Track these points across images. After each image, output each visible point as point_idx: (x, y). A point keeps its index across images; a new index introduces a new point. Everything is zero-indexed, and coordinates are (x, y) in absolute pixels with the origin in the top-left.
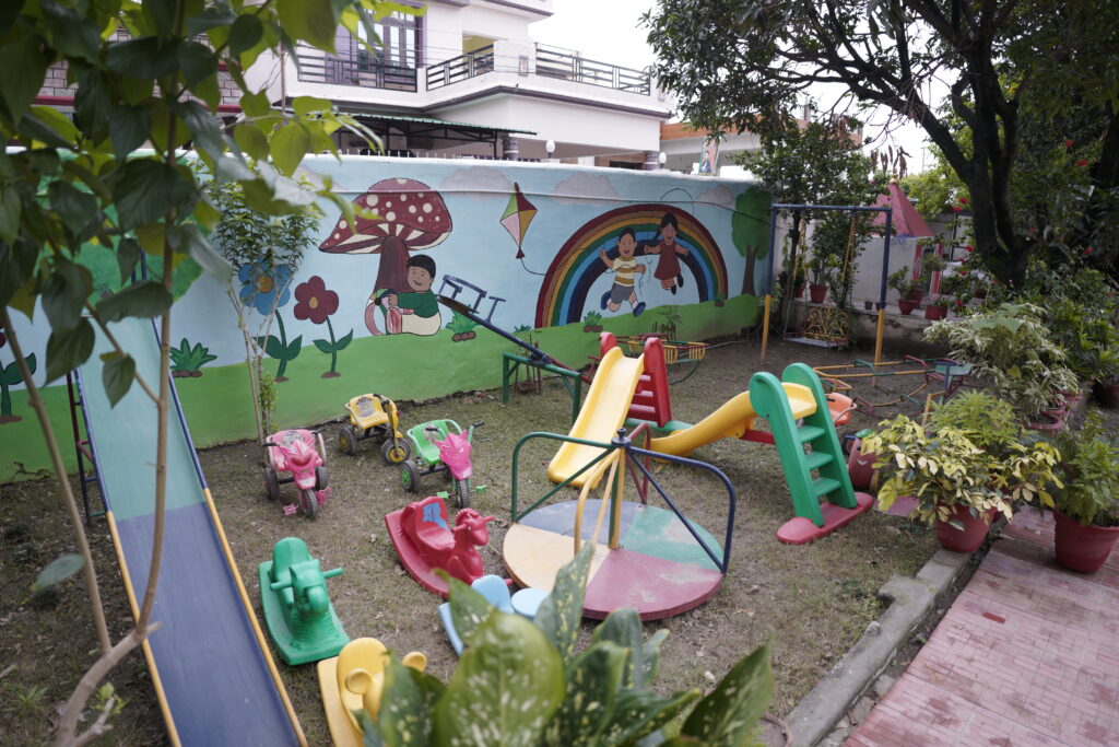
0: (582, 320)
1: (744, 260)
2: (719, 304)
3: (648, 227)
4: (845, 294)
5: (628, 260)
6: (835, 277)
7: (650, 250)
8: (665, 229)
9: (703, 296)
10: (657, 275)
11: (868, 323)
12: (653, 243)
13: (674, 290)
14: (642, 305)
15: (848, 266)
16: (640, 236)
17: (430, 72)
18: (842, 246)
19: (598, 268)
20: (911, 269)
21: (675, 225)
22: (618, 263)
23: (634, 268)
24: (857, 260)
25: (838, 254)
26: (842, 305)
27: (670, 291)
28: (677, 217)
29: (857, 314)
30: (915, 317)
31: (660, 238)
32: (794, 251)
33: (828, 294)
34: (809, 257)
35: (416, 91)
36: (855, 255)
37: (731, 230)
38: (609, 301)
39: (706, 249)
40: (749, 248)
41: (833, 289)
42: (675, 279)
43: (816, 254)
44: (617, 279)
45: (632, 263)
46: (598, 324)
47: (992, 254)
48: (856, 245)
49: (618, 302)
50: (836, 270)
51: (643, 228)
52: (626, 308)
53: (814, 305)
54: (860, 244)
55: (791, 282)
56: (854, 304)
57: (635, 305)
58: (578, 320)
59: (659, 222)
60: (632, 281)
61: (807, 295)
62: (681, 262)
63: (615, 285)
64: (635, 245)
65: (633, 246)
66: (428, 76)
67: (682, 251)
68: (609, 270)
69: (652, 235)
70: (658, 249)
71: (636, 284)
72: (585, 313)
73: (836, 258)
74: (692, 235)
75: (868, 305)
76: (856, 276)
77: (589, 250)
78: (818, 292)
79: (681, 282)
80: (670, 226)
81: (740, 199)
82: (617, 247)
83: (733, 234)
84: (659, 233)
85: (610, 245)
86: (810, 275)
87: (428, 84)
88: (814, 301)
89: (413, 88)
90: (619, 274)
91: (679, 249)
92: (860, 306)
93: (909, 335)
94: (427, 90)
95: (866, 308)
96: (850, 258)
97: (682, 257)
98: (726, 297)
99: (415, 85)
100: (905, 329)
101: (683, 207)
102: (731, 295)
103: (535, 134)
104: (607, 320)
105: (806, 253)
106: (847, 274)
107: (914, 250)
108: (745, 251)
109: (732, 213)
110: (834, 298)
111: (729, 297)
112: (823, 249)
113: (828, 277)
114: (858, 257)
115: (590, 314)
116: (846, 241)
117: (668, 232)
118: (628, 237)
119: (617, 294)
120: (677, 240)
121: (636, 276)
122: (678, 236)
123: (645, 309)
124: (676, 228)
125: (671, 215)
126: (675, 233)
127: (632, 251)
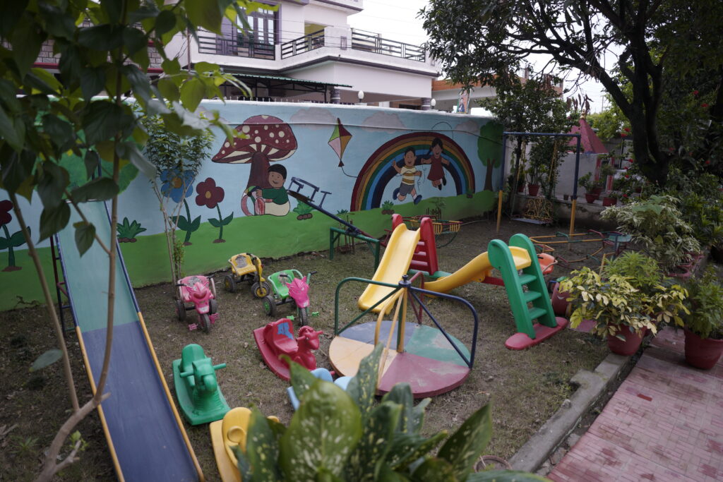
0: (381, 207)
1: (485, 168)
2: (470, 196)
3: (423, 147)
4: (550, 191)
5: (411, 168)
6: (544, 180)
7: (425, 161)
8: (434, 148)
9: (459, 191)
10: (429, 178)
11: (565, 209)
12: (427, 157)
13: (440, 187)
14: (420, 197)
15: (553, 172)
16: (419, 152)
17: (284, 47)
18: (549, 159)
19: (391, 173)
20: (593, 174)
21: (441, 146)
22: (404, 170)
23: (414, 173)
24: (559, 168)
25: (546, 164)
26: (549, 197)
27: (437, 188)
28: (442, 140)
29: (558, 203)
30: (596, 205)
31: (431, 154)
32: (518, 163)
33: (540, 190)
34: (528, 166)
35: (274, 59)
36: (557, 165)
37: (477, 149)
38: (399, 194)
39: (461, 160)
40: (489, 161)
41: (543, 187)
42: (441, 180)
43: (532, 164)
44: (404, 180)
45: (413, 170)
46: (391, 209)
47: (645, 164)
48: (558, 158)
49: (404, 195)
50: (545, 175)
51: (420, 147)
53: (531, 197)
55: (516, 183)
56: (557, 196)
57: (415, 197)
58: (378, 206)
59: (431, 143)
60: (413, 181)
61: (526, 190)
62: (444, 169)
63: (402, 184)
64: (415, 158)
65: (413, 159)
66: (282, 50)
67: (445, 162)
68: (398, 174)
69: (426, 152)
70: (430, 161)
71: (416, 184)
72: (382, 202)
73: (545, 167)
74: (453, 152)
75: (566, 197)
76: (558, 178)
77: (386, 161)
78: (533, 189)
79: (445, 182)
80: (438, 146)
81: (483, 129)
82: (403, 160)
83: (479, 152)
84: (431, 151)
85: (399, 158)
86: (528, 178)
87: (282, 55)
88: (530, 194)
89: (272, 57)
90: (405, 177)
91: (443, 161)
92: (560, 198)
93: (592, 216)
94: (282, 59)
95: (565, 199)
96: (554, 167)
97: (445, 166)
98: (474, 192)
99: (274, 55)
100: (590, 213)
101: (446, 134)
102: (477, 191)
103: (351, 87)
104: (397, 206)
105: (526, 163)
106: (552, 177)
107: (595, 162)
108: (486, 162)
109: (477, 138)
110: (544, 193)
111: (476, 192)
112: (537, 161)
113: (540, 179)
114: (559, 166)
115: (386, 203)
116: (552, 156)
117: (437, 150)
118: (410, 153)
119: (404, 190)
120: (442, 155)
121: (416, 178)
122: (443, 152)
123: (422, 199)
124: (442, 148)
125: (438, 139)
126: (440, 151)
127: (413, 162)
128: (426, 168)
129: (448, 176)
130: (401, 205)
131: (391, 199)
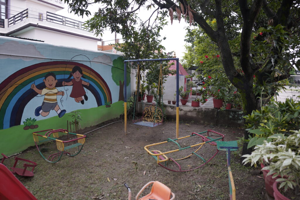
0: (22, 123)
1: (119, 87)
2: (108, 106)
3: (64, 73)
4: (160, 99)
5: (52, 89)
6: (155, 92)
7: (66, 84)
8: (75, 74)
9: (99, 103)
10: (72, 96)
11: (170, 110)
12: (68, 80)
13: (83, 102)
14: (64, 111)
15: (160, 87)
16: (59, 77)
17: (9, 20)
18: (158, 79)
19: (31, 94)
20: (183, 87)
21: (81, 72)
22: (45, 91)
23: (56, 93)
24: (164, 85)
25: (156, 83)
26: (159, 103)
27: (80, 103)
28: (82, 68)
29: (165, 106)
30: (188, 106)
31: (72, 78)
32: (139, 83)
33: (154, 98)
34: (146, 84)
35: (4, 27)
36: (163, 83)
37: (111, 74)
38: (41, 112)
39: (99, 82)
40: (120, 82)
41: (155, 97)
42: (83, 97)
43: (148, 83)
44: (45, 99)
45: (55, 91)
46: (34, 124)
47: (235, 77)
48: (163, 79)
49: (47, 111)
50: (156, 89)
51: (60, 73)
52: (53, 114)
53: (149, 103)
54: (164, 78)
55: (139, 96)
56: (164, 102)
57: (59, 112)
58: (19, 124)
59: (71, 70)
60: (56, 100)
61: (146, 100)
62: (85, 89)
63: (44, 103)
64: (56, 81)
65: (54, 82)
66: (9, 22)
67: (86, 84)
68: (39, 95)
69: (67, 76)
70: (71, 83)
71: (59, 101)
72: (23, 119)
73: (155, 84)
74: (91, 76)
75: (169, 102)
76: (164, 91)
77: (23, 85)
78: (150, 98)
79: (86, 98)
80: (78, 72)
81: (115, 61)
82: (44, 83)
83: (113, 76)
84: (71, 75)
85: (38, 82)
86: (146, 92)
87: (9, 25)
88: (148, 102)
89: (3, 26)
90: (46, 97)
91: (83, 83)
92: (166, 103)
93: (186, 113)
94: (8, 27)
95: (169, 103)
96: (161, 84)
97: (86, 87)
98: (111, 103)
99: (4, 25)
100: (185, 111)
101: (85, 64)
102: (113, 101)
103: (43, 42)
104: (41, 121)
105: (145, 83)
106: (160, 91)
107: (184, 80)
108: (119, 83)
109: (111, 67)
110: (156, 100)
111: (112, 103)
112: (150, 81)
113: (153, 92)
114: (164, 83)
115: (27, 120)
116: (159, 77)
117: (77, 75)
118: (51, 78)
119: (46, 107)
120: (82, 79)
121: (59, 97)
122: (83, 77)
123: (66, 113)
124: (81, 73)
125: (78, 67)
126: (81, 75)
127: (54, 85)
128: (68, 89)
129: (89, 93)
130: (45, 120)
131: (33, 116)
